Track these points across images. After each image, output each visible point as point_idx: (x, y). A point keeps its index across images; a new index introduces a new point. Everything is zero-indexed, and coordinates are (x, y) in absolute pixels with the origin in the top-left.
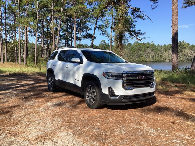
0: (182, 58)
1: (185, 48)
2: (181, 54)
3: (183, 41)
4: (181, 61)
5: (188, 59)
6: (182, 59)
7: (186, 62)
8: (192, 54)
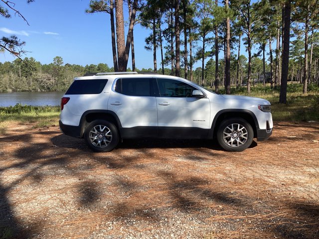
0: (34, 85)
1: (36, 70)
2: (31, 80)
3: (32, 58)
4: (33, 91)
5: (43, 87)
6: (34, 87)
7: (42, 91)
8: (49, 80)
